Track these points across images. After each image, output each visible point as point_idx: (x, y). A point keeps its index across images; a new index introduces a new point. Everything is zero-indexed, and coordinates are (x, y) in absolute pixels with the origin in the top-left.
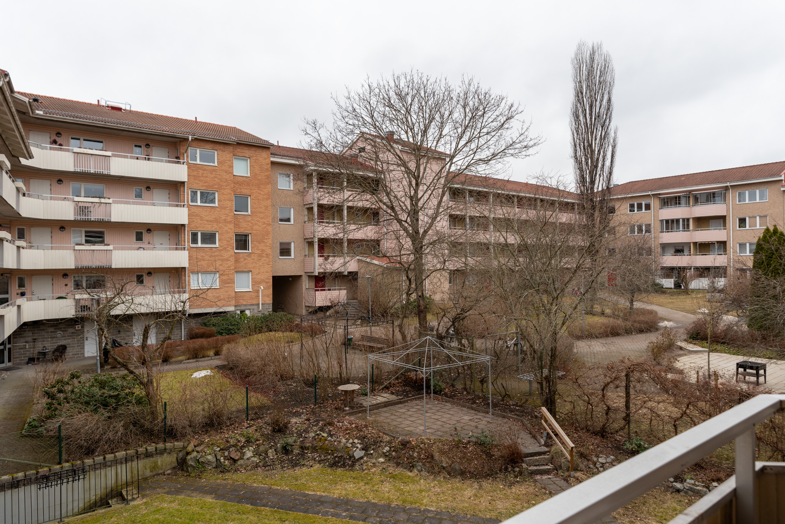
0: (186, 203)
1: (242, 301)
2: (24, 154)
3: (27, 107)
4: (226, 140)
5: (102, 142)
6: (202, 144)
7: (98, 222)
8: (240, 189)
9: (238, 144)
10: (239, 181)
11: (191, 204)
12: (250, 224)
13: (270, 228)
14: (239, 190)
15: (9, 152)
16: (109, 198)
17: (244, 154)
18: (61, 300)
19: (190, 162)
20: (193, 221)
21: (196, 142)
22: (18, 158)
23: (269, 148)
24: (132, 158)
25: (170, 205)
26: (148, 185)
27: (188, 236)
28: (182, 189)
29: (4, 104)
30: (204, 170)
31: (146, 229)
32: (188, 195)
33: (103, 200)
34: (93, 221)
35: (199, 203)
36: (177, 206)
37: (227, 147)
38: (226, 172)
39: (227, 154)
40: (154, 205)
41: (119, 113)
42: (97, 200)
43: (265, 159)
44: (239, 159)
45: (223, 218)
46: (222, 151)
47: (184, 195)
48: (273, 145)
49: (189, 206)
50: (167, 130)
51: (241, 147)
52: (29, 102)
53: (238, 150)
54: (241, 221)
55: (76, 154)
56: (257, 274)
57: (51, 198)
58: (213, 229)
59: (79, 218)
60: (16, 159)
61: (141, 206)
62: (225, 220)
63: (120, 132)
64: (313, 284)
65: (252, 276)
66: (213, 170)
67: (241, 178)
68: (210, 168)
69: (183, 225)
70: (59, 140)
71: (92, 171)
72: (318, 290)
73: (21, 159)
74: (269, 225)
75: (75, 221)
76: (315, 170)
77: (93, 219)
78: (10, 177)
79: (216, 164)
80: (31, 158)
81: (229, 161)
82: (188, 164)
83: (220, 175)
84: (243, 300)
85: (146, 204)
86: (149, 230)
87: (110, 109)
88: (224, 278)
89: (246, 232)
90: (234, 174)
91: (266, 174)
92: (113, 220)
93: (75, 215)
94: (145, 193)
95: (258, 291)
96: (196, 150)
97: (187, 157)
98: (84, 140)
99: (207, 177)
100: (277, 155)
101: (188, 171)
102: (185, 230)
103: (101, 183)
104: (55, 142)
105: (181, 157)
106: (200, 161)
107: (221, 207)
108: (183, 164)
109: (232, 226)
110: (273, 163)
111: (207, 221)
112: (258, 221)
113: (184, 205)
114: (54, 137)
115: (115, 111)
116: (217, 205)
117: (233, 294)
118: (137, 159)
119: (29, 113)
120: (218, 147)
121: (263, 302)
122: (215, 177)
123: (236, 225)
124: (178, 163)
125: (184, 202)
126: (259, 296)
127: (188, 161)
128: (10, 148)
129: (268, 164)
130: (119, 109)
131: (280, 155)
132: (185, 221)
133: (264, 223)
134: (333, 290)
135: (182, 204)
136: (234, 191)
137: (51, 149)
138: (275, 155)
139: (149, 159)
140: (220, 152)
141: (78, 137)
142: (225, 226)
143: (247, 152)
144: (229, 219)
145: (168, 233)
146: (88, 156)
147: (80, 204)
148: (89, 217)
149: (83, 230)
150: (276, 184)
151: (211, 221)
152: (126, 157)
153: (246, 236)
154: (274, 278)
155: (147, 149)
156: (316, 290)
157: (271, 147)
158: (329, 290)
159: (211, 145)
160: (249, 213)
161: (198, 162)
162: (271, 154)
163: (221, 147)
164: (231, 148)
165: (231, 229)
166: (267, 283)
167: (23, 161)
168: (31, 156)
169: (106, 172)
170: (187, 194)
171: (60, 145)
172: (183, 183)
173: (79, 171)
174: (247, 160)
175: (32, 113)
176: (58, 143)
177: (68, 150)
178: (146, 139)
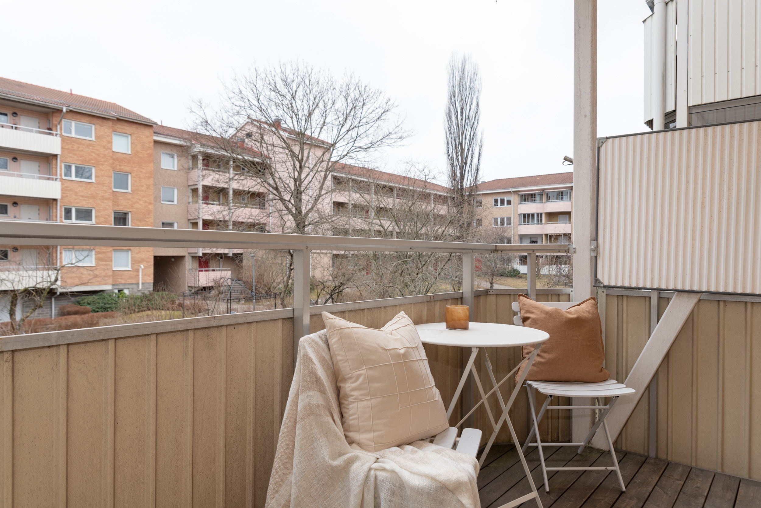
0: (59, 177)
1: (120, 280)
4: (105, 114)
6: (78, 116)
8: (120, 166)
9: (118, 120)
10: (118, 158)
11: (64, 178)
12: (130, 202)
13: (151, 207)
14: (118, 167)
17: (124, 131)
19: (64, 134)
20: (67, 196)
21: (71, 114)
23: (151, 126)
25: (40, 178)
26: (15, 156)
27: (61, 211)
28: (54, 162)
30: (80, 144)
31: (12, 203)
32: (61, 168)
35: (73, 178)
36: (49, 179)
37: (105, 121)
38: (104, 147)
39: (105, 129)
40: (20, 176)
43: (147, 137)
44: (119, 135)
45: (101, 194)
46: (101, 125)
47: (57, 168)
48: (156, 124)
49: (62, 180)
50: (38, 99)
51: (122, 123)
53: (119, 126)
54: (121, 198)
56: (137, 253)
58: (89, 205)
61: (7, 177)
62: (103, 196)
64: (196, 265)
65: (132, 254)
66: (90, 144)
67: (120, 155)
68: (87, 142)
69: (55, 200)
72: (202, 271)
74: (151, 204)
76: (200, 152)
79: (93, 139)
81: (108, 136)
82: (62, 136)
83: (97, 150)
84: (122, 279)
85: (13, 175)
86: (15, 204)
88: (100, 256)
89: (126, 210)
90: (114, 150)
91: (148, 152)
94: (10, 163)
95: (137, 271)
96: (71, 123)
97: (61, 129)
99: (83, 151)
100: (160, 134)
101: (62, 144)
102: (57, 204)
105: (54, 129)
106: (76, 133)
107: (98, 183)
108: (56, 135)
109: (110, 203)
110: (156, 142)
111: (83, 196)
112: (139, 200)
113: (56, 179)
116: (93, 180)
117: (110, 273)
118: (3, 127)
120: (95, 121)
121: (144, 282)
122: (92, 152)
123: (115, 202)
124: (50, 134)
125: (56, 175)
126: (138, 275)
127: (61, 134)
129: (150, 142)
131: (164, 135)
132: (57, 195)
133: (146, 202)
134: (217, 271)
135: (54, 177)
136: (113, 168)
138: (158, 134)
139: (16, 128)
140: (98, 127)
142: (103, 202)
143: (128, 128)
144: (107, 195)
145: (37, 207)
150: (159, 163)
151: (87, 197)
153: (126, 214)
154: (156, 258)
155: (14, 118)
156: (200, 271)
157: (154, 125)
158: (213, 270)
159: (88, 119)
160: (129, 190)
161: (73, 135)
162: (154, 133)
163: (100, 121)
164: (110, 123)
165: (109, 206)
166: (147, 262)
170: (60, 168)
172: (55, 156)
174: (128, 137)
178: (13, 107)
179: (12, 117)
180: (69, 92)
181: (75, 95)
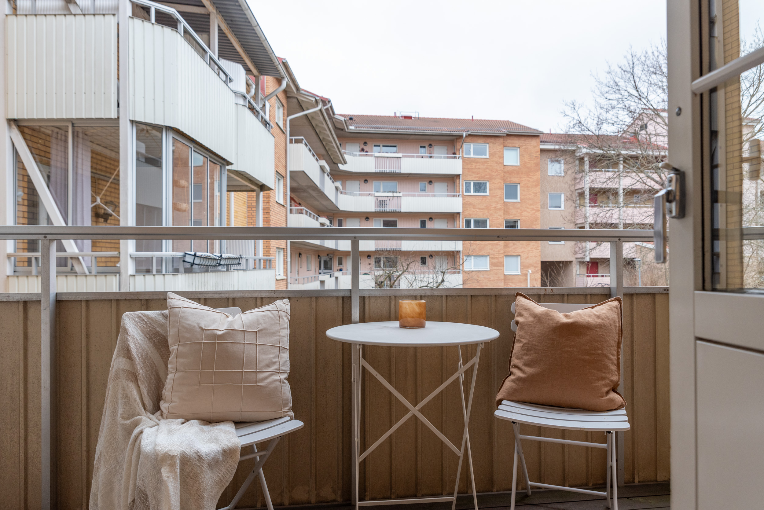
0: (461, 193)
1: (511, 284)
2: (340, 160)
3: (343, 124)
4: (497, 133)
5: (395, 146)
6: (475, 139)
7: (392, 212)
8: (510, 178)
9: (508, 135)
10: (509, 171)
11: (465, 194)
12: (519, 211)
13: (538, 214)
14: (509, 179)
15: (331, 160)
16: (400, 192)
17: (514, 145)
18: (365, 276)
19: (465, 156)
20: (467, 209)
21: (470, 138)
22: (337, 164)
23: (538, 136)
24: (417, 157)
25: (448, 196)
26: (431, 180)
27: (463, 222)
28: (457, 181)
29: (324, 123)
30: (477, 163)
31: (429, 218)
32: (463, 186)
33: (395, 194)
34: (388, 212)
35: (472, 193)
36: (454, 196)
37: (497, 139)
38: (497, 163)
39: (497, 145)
40: (434, 196)
41: (409, 120)
42: (390, 194)
43: (534, 147)
44: (510, 149)
45: (494, 205)
46: (494, 143)
47: (459, 186)
48: (542, 133)
49: (463, 196)
50: (445, 130)
51: (512, 138)
52: (345, 120)
53: (509, 141)
54: (511, 208)
55: (377, 158)
56: (526, 259)
57: (360, 195)
58: (485, 216)
59: (378, 209)
60: (336, 165)
61: (424, 198)
62: (495, 207)
63: (409, 136)
64: (584, 270)
65: (521, 260)
66: (485, 162)
67: (511, 167)
68: (482, 160)
69: (459, 213)
70: (366, 148)
71: (388, 171)
72: (590, 276)
73: (340, 165)
74: (538, 211)
75: (375, 212)
76: (587, 154)
77: (388, 210)
78: (331, 179)
79: (488, 156)
80: (345, 164)
81: (500, 152)
82: (463, 158)
83: (491, 166)
84: (512, 282)
85: (428, 196)
86: (431, 219)
87: (403, 118)
88: (495, 261)
89: (515, 218)
90: (505, 164)
91: (535, 162)
92: (402, 211)
93: (375, 208)
94: (428, 186)
95: (526, 275)
96: (470, 145)
97: (462, 152)
98: (383, 146)
99: (479, 169)
100: (547, 142)
101: (463, 165)
102: (459, 217)
103: (395, 180)
104: (363, 150)
105: (457, 153)
106: (474, 154)
107: (492, 196)
108: (459, 158)
109: (501, 213)
110: (542, 151)
111: (479, 209)
112: (527, 208)
113: (459, 196)
114: (363, 146)
115: (407, 120)
116: (488, 194)
117: (502, 277)
118: (422, 157)
119: (345, 129)
120: (489, 140)
122: (487, 168)
123: (506, 212)
124: (455, 158)
125: (459, 192)
126: (527, 280)
127: (463, 156)
128: (332, 157)
129: (537, 152)
130: (410, 118)
131: (550, 142)
132: (459, 209)
133: (533, 209)
134: (606, 276)
135: (458, 194)
136: (504, 180)
137: (360, 155)
138: (545, 142)
139: (431, 157)
140: (491, 145)
141: (378, 144)
142: (496, 213)
143: (517, 142)
144: (499, 206)
145: (446, 221)
146: (385, 158)
147: (380, 199)
148: (385, 209)
149: (382, 219)
150: (546, 170)
151: (482, 209)
152: (413, 157)
153: (516, 222)
154: (542, 263)
155: (430, 149)
156: (588, 276)
157: (541, 135)
158: (602, 276)
159: (483, 139)
160: (519, 200)
161: (472, 156)
162: (541, 142)
163: (492, 140)
164: (501, 140)
165: (501, 216)
166: (535, 267)
167: (341, 167)
168: (345, 163)
169: (397, 171)
170: (462, 184)
171: (367, 152)
172: (458, 176)
173: (378, 171)
174: (517, 150)
175: (348, 128)
176: (365, 151)
177: (371, 156)
178: (429, 140)
179: (429, 148)
180: (471, 118)
181: (476, 120)
